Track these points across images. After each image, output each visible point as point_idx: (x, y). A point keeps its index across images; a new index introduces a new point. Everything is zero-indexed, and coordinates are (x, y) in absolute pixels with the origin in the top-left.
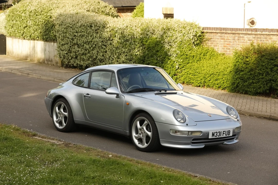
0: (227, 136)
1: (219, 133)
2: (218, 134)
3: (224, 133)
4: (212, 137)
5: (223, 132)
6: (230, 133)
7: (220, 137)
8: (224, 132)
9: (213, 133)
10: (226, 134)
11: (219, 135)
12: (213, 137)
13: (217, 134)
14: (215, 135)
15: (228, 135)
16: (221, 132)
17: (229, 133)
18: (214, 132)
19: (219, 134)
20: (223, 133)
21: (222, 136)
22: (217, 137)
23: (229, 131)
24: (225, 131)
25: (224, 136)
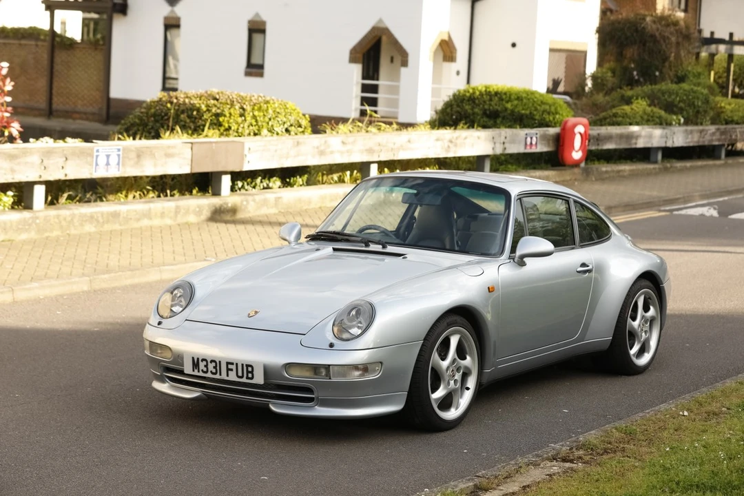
0: (244, 380)
1: (214, 364)
2: (211, 366)
3: (232, 370)
4: (194, 371)
5: (228, 363)
6: (252, 372)
7: (217, 376)
8: (230, 366)
9: (193, 358)
10: (240, 374)
11: (214, 371)
12: (196, 373)
13: (206, 366)
14: (202, 365)
15: (248, 378)
16: (220, 362)
17: (248, 372)
18: (198, 359)
19: (215, 367)
20: (228, 370)
21: (224, 376)
22: (209, 375)
23: (248, 366)
24: (232, 364)
25: (233, 377)
